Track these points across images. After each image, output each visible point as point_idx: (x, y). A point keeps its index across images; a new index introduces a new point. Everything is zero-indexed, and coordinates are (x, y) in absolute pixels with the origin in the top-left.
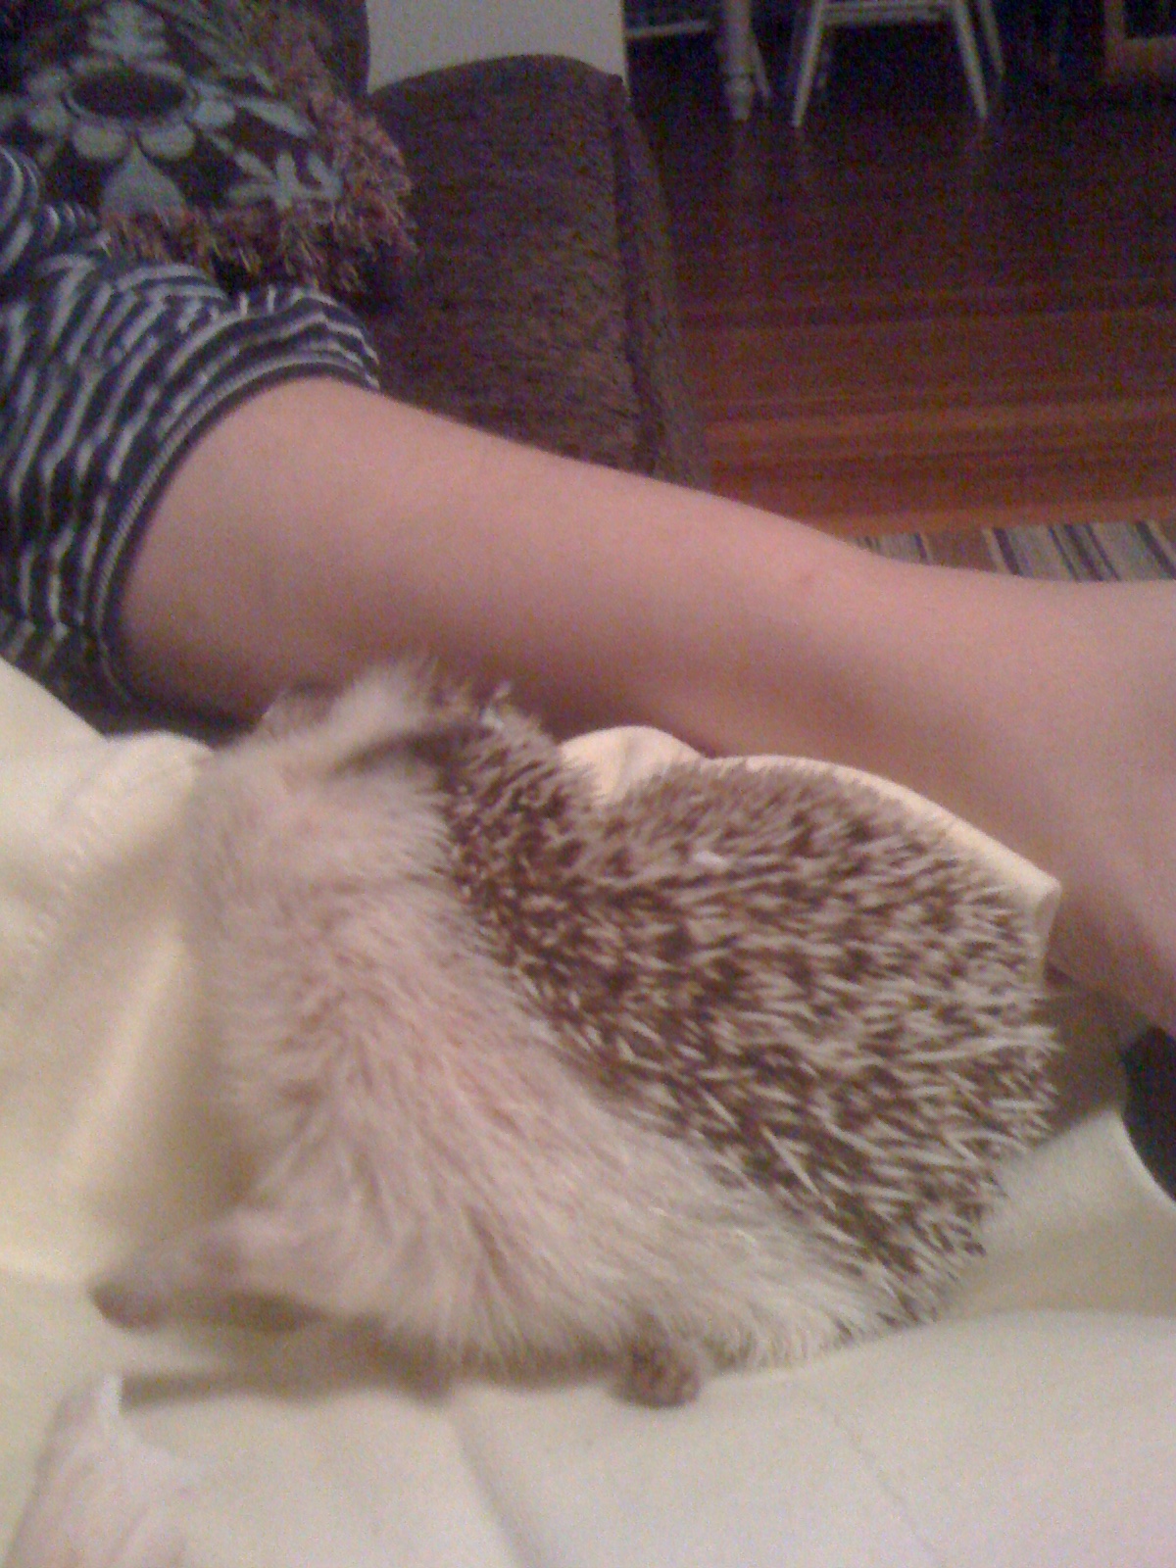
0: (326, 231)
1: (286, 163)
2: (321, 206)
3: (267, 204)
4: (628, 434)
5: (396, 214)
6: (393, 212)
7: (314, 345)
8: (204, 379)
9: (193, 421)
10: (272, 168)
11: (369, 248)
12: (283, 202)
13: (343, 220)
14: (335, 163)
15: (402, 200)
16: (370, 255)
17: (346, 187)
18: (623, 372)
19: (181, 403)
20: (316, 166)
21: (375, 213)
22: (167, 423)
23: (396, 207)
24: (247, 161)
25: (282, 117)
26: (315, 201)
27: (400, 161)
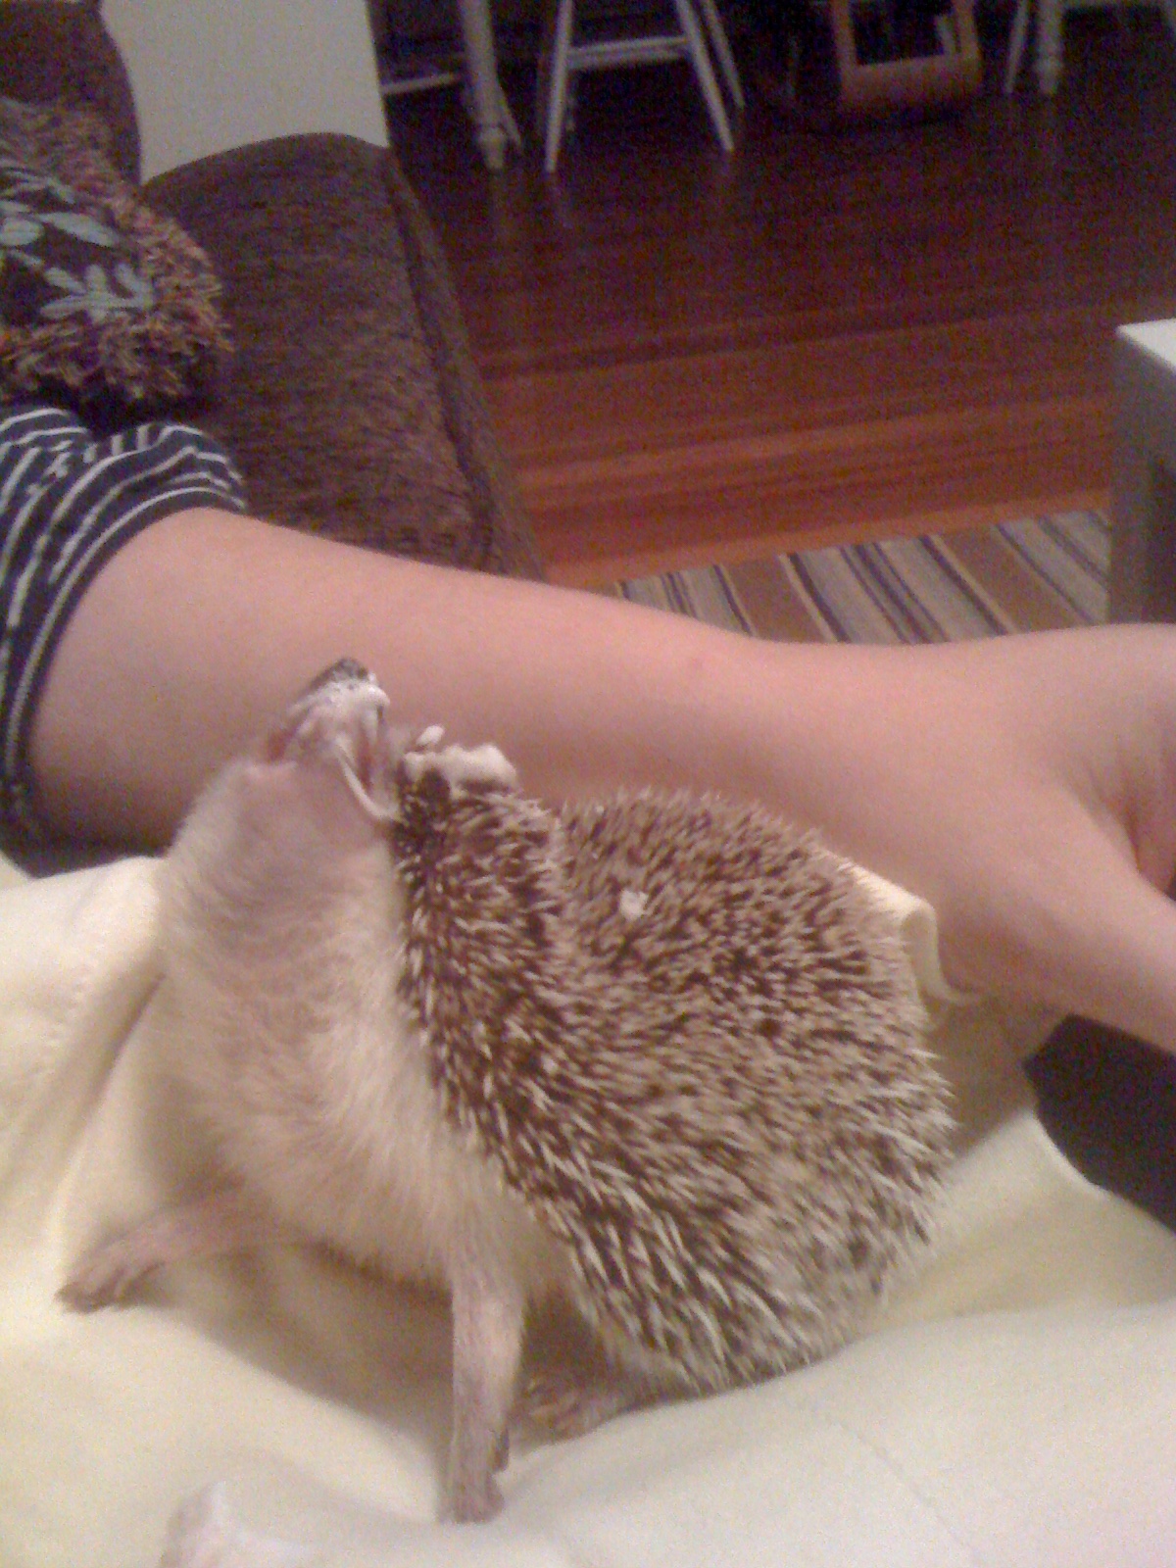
0: (143, 337)
1: (96, 274)
2: (138, 315)
3: (81, 317)
4: (461, 513)
5: (209, 316)
6: (208, 316)
7: (187, 477)
8: (89, 520)
9: (83, 563)
10: (82, 279)
11: (189, 352)
12: (98, 315)
13: (159, 327)
14: (143, 271)
15: (213, 301)
16: (188, 358)
17: (158, 293)
18: (447, 451)
19: (71, 545)
20: (125, 275)
21: (190, 317)
22: (59, 566)
23: (208, 308)
24: (57, 276)
25: (84, 228)
26: (127, 310)
27: (207, 264)
